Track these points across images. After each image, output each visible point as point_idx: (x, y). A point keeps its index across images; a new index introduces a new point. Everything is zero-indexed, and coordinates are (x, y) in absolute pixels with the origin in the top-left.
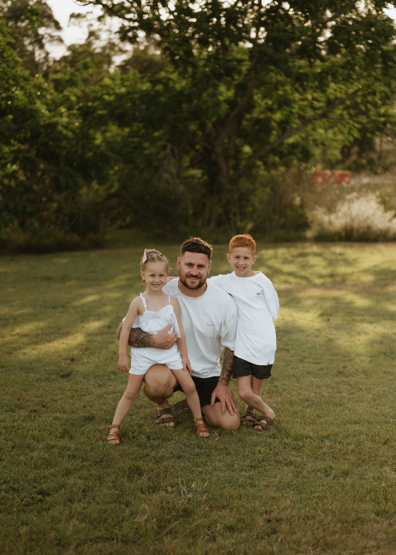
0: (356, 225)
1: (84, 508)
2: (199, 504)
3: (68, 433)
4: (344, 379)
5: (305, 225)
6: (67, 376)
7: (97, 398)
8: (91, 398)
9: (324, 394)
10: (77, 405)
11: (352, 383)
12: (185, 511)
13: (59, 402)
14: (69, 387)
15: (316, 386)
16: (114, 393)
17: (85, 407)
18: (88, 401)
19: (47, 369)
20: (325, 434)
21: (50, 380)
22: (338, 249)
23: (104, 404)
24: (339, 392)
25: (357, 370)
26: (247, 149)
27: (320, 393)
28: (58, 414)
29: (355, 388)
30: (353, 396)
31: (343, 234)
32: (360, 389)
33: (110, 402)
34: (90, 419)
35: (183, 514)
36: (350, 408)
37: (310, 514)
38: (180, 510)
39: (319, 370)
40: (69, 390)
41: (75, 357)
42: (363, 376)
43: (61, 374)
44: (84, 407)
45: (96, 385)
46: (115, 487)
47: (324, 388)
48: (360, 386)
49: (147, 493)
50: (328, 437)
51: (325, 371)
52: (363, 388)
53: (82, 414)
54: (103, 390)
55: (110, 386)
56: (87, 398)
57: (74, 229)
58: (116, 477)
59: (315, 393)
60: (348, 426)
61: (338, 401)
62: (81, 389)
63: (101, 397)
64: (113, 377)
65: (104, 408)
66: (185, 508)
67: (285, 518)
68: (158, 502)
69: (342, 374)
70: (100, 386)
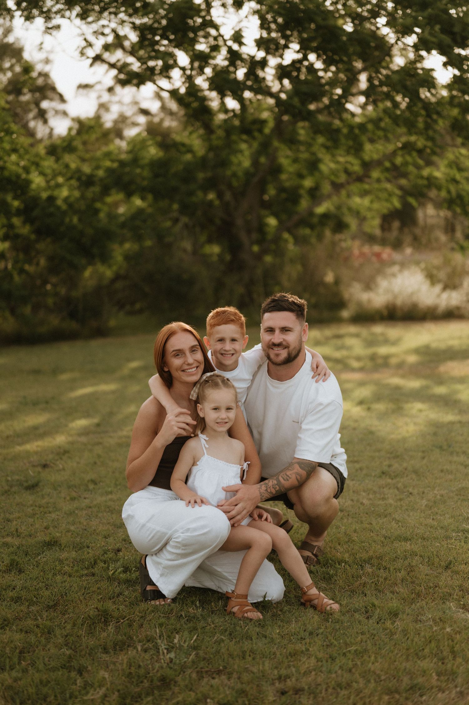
0: (399, 302)
1: (16, 680)
2: (183, 668)
3: (17, 565)
4: (389, 481)
5: (341, 304)
6: (32, 487)
7: (65, 516)
8: (57, 515)
9: (364, 502)
10: (37, 526)
11: (400, 485)
12: (163, 679)
13: (15, 523)
14: (31, 502)
15: (354, 492)
16: (90, 507)
17: (47, 528)
18: (53, 520)
19: (9, 478)
20: (365, 556)
21: (9, 493)
22: (378, 329)
23: (74, 524)
24: (384, 499)
25: (406, 469)
26: (272, 222)
27: (358, 501)
28: (9, 539)
29: (404, 492)
30: (402, 502)
31: (385, 313)
32: (411, 493)
33: (82, 520)
34: (52, 544)
35: (159, 684)
36: (398, 519)
37: (343, 680)
38: (155, 678)
39: (357, 470)
40: (32, 506)
41: (48, 463)
42: (414, 476)
43: (26, 484)
44: (45, 528)
45: (68, 498)
46: (66, 645)
47: (364, 494)
48: (411, 490)
49: (112, 652)
50: (369, 561)
51: (364, 472)
52: (415, 492)
53: (41, 537)
54: (76, 504)
55: (85, 498)
56: (53, 516)
57: (73, 315)
58: (72, 629)
59: (352, 500)
60: (396, 544)
61: (382, 511)
62: (48, 504)
63: (71, 513)
64: (91, 486)
65: (72, 528)
66: (163, 675)
67: (306, 687)
68: (125, 665)
69: (386, 476)
70: (73, 499)
